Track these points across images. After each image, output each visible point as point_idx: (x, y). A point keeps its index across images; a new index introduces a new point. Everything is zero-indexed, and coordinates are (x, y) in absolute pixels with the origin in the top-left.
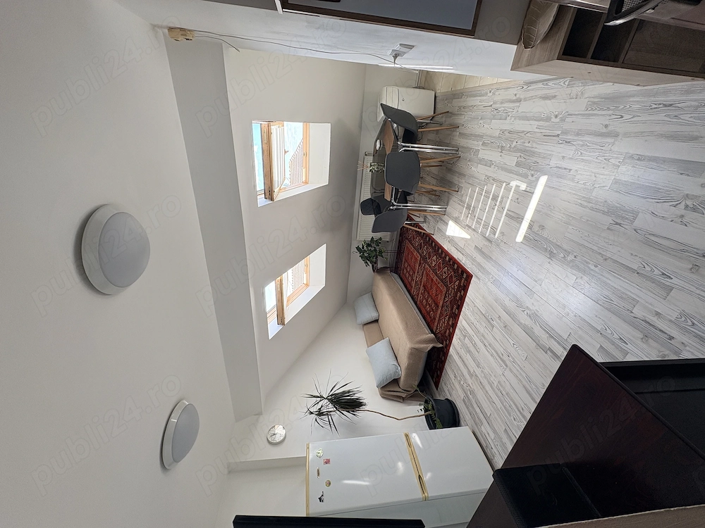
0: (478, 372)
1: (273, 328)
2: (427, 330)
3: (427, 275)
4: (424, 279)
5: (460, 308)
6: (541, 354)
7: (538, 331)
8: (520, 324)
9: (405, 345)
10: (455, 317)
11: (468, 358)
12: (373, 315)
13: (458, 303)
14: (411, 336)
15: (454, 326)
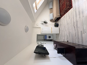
0: (63, 23)
1: (36, 11)
2: (59, 14)
3: (64, 2)
4: (63, 2)
5: (66, 12)
6: (73, 26)
7: (75, 24)
8: (74, 21)
9: (55, 16)
10: (65, 14)
11: (63, 21)
12: (52, 7)
13: (67, 11)
14: (56, 14)
15: (64, 15)
